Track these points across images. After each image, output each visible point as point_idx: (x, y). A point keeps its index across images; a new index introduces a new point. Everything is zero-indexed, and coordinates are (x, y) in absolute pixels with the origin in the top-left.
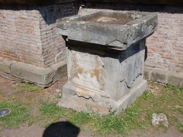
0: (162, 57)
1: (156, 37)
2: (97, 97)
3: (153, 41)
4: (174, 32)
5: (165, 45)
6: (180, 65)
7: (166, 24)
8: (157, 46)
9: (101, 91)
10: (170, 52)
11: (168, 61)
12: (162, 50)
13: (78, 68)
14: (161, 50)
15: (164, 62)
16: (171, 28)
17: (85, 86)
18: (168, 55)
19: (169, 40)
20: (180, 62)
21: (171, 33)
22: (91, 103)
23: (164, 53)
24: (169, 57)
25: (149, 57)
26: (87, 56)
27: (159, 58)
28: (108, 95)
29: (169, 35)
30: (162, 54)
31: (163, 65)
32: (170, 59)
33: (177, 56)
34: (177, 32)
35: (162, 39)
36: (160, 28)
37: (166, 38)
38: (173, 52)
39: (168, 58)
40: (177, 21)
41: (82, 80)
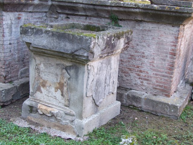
0: (139, 78)
1: (133, 56)
3: (130, 60)
4: (151, 50)
5: (143, 64)
6: (158, 87)
7: (143, 42)
8: (134, 66)
10: (147, 72)
11: (145, 83)
12: (140, 70)
13: (41, 81)
14: (138, 70)
15: (141, 83)
16: (149, 46)
17: (48, 102)
18: (145, 76)
19: (146, 59)
20: (157, 84)
21: (149, 51)
23: (141, 74)
24: (146, 78)
25: (126, 78)
26: (52, 67)
27: (136, 79)
28: (72, 112)
29: (146, 54)
30: (139, 75)
31: (140, 88)
32: (147, 80)
33: (154, 77)
34: (154, 51)
35: (139, 58)
36: (137, 46)
37: (143, 57)
38: (151, 73)
39: (145, 80)
40: (154, 39)
41: (46, 95)
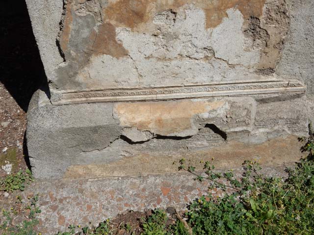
2: (244, 113)
9: (263, 78)
17: (167, 83)
22: (205, 151)
41: (149, 57)
